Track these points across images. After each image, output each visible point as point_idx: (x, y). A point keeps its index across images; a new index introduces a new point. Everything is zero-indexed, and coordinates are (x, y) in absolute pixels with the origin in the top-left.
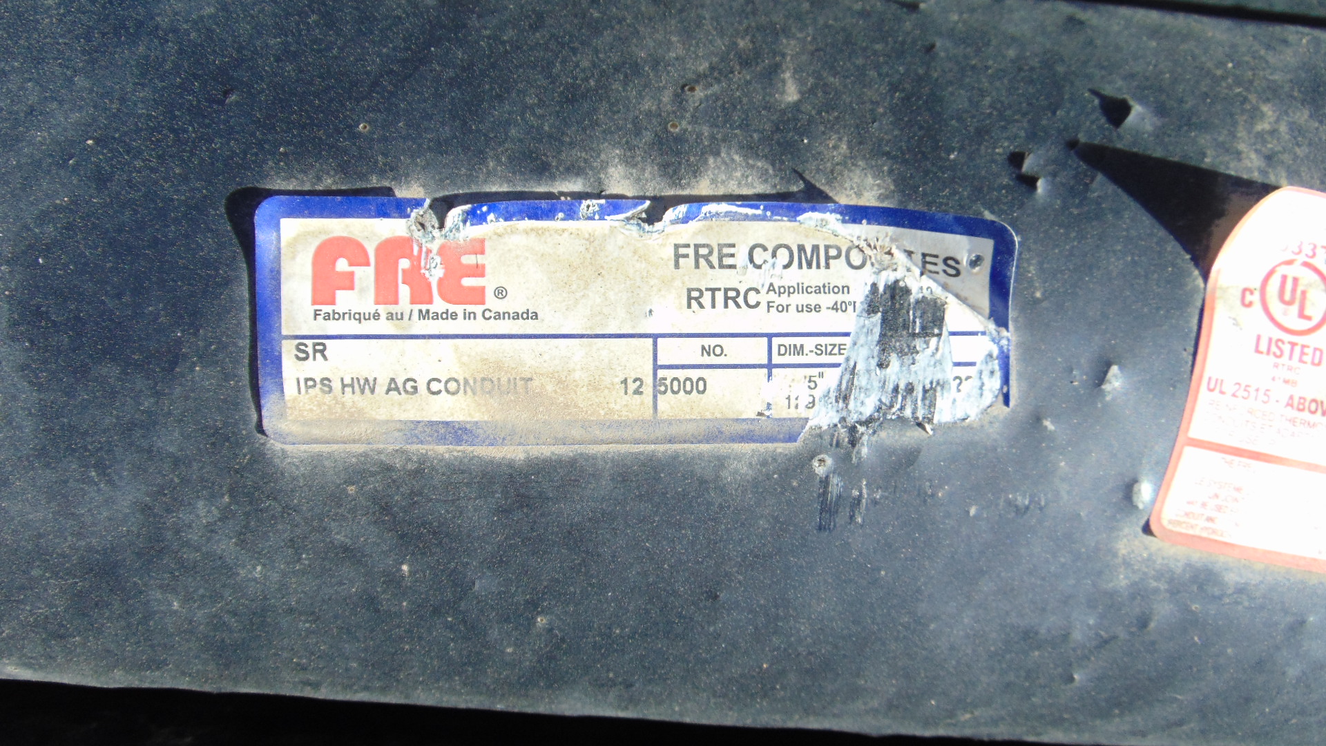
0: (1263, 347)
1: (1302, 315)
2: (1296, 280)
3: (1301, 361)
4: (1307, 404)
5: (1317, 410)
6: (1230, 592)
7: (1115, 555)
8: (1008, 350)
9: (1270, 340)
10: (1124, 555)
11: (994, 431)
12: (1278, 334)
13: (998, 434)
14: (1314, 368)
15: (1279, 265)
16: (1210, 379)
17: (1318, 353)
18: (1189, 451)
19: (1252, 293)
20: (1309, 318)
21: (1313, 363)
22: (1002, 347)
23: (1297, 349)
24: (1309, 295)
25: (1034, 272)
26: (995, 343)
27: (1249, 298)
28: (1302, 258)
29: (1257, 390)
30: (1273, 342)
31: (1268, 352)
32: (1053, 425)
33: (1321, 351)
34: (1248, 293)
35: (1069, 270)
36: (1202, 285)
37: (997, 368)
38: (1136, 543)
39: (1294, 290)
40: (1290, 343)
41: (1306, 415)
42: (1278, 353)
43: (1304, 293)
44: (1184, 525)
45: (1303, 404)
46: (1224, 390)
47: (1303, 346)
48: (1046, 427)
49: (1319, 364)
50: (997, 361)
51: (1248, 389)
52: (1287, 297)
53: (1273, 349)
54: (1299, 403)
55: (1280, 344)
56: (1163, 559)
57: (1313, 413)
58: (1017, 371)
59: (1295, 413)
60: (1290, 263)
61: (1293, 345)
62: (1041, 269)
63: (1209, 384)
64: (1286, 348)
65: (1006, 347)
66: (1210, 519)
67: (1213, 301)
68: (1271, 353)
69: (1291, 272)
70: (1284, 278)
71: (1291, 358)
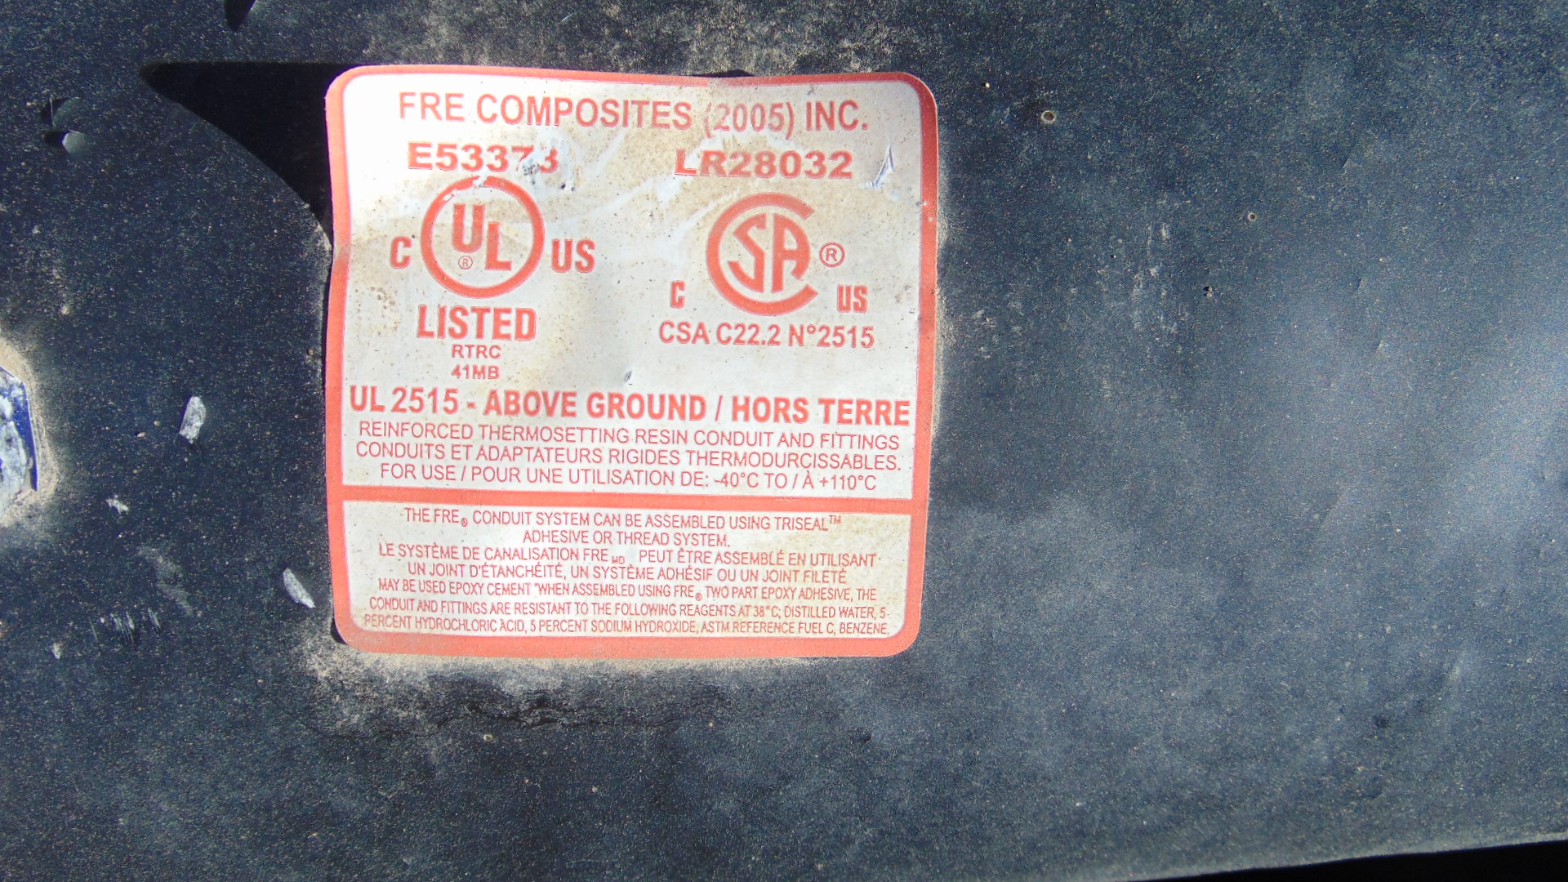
0: (432, 325)
1: (493, 263)
2: (479, 210)
3: (497, 335)
4: (521, 402)
5: (538, 407)
6: (524, 707)
7: (314, 680)
8: (26, 403)
9: (442, 311)
10: (326, 678)
11: (39, 530)
12: (453, 300)
13: (46, 531)
14: (525, 343)
15: (449, 190)
16: (353, 389)
17: (526, 318)
18: (349, 507)
19: (407, 243)
20: (506, 266)
21: (519, 335)
22: (15, 400)
23: (489, 319)
24: (502, 230)
25: (58, 277)
26: (4, 396)
27: (402, 251)
28: (484, 173)
29: (434, 393)
30: (448, 311)
31: (441, 333)
32: (124, 503)
33: (531, 314)
34: (401, 244)
35: (112, 263)
36: (328, 246)
37: (15, 432)
38: (335, 658)
39: (477, 226)
40: (474, 310)
41: (522, 419)
42: (458, 330)
43: (493, 228)
44: (390, 621)
45: (516, 402)
46: (379, 403)
47: (498, 312)
48: (114, 509)
49: (531, 334)
50: (12, 424)
51: (418, 394)
52: (467, 240)
53: (451, 324)
54: (508, 402)
55: (459, 314)
56: (392, 676)
57: (533, 413)
58: (48, 431)
59: (504, 420)
60: (465, 184)
61: (481, 312)
62: (69, 270)
63: (353, 399)
64: (471, 320)
65: (21, 399)
66: (425, 606)
67: (345, 269)
68: (447, 332)
69: (467, 197)
70: (459, 209)
71: (480, 335)
